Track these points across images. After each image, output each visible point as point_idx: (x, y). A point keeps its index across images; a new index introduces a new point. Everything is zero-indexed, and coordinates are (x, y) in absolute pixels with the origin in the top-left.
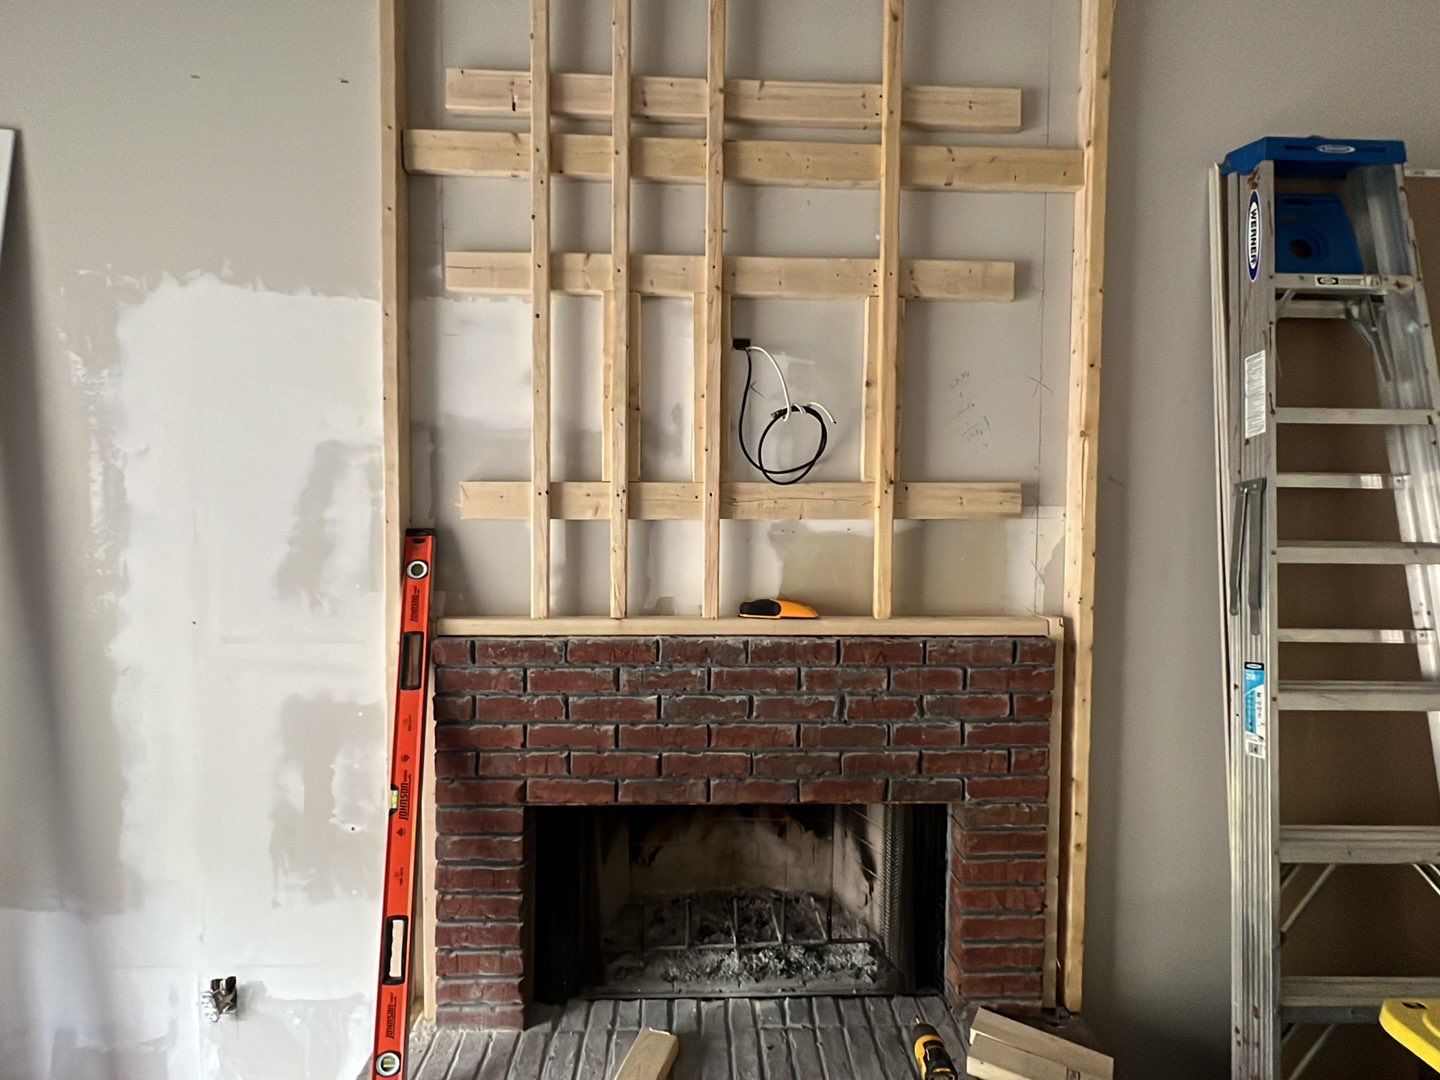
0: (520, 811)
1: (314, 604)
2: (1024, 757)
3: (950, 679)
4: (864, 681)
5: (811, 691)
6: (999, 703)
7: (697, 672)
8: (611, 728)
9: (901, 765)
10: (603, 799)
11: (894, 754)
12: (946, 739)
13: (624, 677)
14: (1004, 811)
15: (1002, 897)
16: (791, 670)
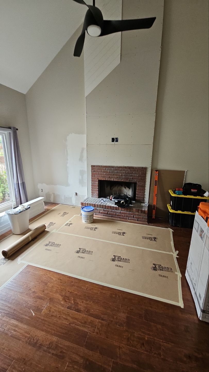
0: (98, 180)
1: (82, 162)
2: (143, 178)
3: (136, 171)
4: (127, 170)
5: (123, 171)
6: (141, 173)
7: (113, 169)
8: (105, 173)
9: (131, 178)
10: (105, 179)
11: (130, 177)
12: (135, 176)
13: (106, 169)
14: (141, 183)
15: (140, 191)
16: (121, 169)
